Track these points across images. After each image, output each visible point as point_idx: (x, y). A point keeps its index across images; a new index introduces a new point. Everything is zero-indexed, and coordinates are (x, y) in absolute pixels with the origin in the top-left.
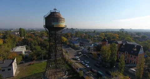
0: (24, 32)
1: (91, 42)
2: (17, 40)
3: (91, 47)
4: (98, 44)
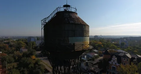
3: (84, 59)
4: (91, 55)
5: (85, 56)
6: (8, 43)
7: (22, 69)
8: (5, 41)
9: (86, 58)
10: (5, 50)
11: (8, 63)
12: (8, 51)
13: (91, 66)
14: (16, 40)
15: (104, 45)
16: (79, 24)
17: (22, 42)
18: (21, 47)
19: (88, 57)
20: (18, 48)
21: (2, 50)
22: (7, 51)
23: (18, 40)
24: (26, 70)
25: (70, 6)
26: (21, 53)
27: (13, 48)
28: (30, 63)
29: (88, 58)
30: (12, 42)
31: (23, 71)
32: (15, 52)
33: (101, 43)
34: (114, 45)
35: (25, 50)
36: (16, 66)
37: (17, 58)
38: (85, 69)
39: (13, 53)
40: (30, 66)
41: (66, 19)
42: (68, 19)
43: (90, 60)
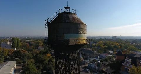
0: (18, 42)
1: (95, 53)
2: (6, 54)
3: (97, 59)
4: (104, 55)
5: (98, 57)
6: (29, 42)
7: (38, 64)
8: (27, 41)
9: (99, 59)
10: (26, 48)
11: (28, 59)
12: (29, 49)
13: (103, 67)
14: (36, 40)
15: (121, 46)
16: (74, 23)
17: (40, 41)
18: (39, 46)
19: (101, 57)
20: (37, 47)
21: (24, 48)
22: (27, 49)
23: (38, 40)
24: (41, 66)
25: (70, 8)
26: (38, 51)
27: (33, 47)
28: (45, 60)
29: (101, 59)
30: (32, 41)
31: (39, 66)
32: (34, 50)
33: (119, 44)
34: (134, 47)
35: (42, 49)
36: (33, 62)
37: (35, 55)
38: (96, 69)
39: (32, 50)
40: (45, 62)
41: (63, 19)
42: (65, 18)
43: (103, 61)
